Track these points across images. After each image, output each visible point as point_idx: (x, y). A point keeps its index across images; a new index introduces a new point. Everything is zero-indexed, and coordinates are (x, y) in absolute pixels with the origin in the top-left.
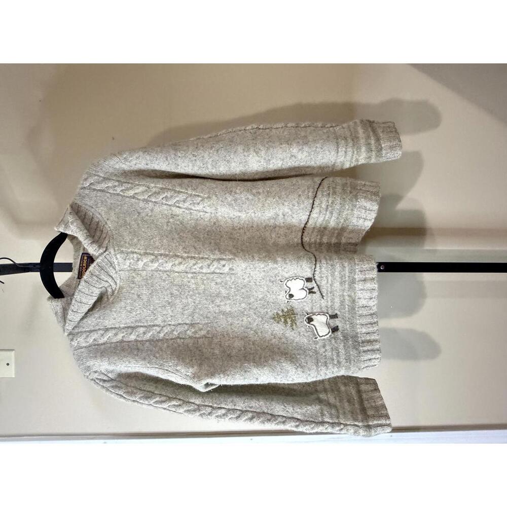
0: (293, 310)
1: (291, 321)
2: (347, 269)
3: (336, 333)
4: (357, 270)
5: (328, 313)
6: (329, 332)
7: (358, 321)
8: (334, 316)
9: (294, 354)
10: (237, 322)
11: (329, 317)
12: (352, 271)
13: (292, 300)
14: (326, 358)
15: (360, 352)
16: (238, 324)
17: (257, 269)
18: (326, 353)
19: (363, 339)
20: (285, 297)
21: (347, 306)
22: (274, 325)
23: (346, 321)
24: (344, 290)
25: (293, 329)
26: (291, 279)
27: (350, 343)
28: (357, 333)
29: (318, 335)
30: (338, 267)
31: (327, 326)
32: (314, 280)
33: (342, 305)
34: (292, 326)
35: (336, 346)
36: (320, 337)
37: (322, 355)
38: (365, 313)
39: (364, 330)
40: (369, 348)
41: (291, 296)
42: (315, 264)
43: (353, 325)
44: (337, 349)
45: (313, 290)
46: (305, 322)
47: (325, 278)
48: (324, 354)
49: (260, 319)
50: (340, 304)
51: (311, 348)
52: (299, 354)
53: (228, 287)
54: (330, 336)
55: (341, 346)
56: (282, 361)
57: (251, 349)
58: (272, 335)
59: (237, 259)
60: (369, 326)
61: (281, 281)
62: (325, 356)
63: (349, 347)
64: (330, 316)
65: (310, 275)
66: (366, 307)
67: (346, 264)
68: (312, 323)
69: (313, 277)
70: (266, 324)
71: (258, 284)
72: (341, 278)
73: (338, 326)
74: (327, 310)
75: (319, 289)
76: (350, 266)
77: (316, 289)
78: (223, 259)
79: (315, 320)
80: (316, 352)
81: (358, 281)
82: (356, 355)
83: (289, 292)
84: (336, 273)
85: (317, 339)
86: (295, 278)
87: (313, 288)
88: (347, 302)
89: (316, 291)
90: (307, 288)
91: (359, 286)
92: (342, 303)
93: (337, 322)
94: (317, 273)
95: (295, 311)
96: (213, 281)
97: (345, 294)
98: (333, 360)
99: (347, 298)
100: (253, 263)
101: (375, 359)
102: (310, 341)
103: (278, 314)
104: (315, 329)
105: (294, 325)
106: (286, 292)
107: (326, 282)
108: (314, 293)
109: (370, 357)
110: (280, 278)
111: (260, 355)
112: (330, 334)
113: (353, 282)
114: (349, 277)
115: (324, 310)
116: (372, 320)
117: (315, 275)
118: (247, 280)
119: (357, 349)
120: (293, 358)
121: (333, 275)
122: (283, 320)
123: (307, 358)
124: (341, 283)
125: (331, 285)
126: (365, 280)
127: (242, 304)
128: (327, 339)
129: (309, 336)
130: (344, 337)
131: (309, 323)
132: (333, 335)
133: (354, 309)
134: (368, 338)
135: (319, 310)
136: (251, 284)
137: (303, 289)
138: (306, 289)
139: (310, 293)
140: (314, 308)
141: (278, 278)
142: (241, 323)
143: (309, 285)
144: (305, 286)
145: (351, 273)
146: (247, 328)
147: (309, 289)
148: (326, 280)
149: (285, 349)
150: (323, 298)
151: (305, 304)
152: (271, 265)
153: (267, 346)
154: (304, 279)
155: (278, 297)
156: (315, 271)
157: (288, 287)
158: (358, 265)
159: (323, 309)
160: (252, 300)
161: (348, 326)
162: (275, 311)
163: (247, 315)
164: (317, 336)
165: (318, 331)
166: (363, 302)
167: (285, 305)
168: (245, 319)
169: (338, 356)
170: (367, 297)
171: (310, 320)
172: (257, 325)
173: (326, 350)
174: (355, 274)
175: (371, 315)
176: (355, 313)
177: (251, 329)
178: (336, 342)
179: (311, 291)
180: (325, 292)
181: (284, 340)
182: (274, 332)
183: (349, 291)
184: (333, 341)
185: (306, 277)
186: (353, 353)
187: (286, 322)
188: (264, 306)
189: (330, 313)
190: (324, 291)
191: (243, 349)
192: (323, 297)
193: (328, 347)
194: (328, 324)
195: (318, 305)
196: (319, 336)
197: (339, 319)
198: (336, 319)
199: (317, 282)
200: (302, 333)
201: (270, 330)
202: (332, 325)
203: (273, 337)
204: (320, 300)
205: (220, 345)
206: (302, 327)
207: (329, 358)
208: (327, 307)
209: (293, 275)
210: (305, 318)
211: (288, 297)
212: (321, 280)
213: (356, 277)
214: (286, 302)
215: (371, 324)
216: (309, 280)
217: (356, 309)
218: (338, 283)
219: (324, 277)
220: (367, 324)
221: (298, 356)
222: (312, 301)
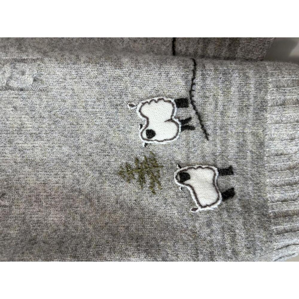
0: (155, 159)
1: (152, 178)
2: (252, 81)
3: (230, 201)
4: (270, 86)
5: (215, 166)
6: (218, 199)
7: (268, 180)
8: (227, 171)
9: (154, 238)
10: (54, 180)
11: (217, 173)
12: (261, 87)
13: (153, 142)
14: (212, 246)
15: (271, 234)
16: (57, 183)
17: (85, 79)
18: (213, 237)
19: (276, 210)
20: (140, 136)
21: (249, 154)
22: (121, 185)
23: (246, 179)
24: (245, 124)
25: (154, 192)
26: (149, 100)
27: (255, 217)
28: (266, 201)
29: (199, 203)
30: (236, 78)
31: (214, 188)
32: (192, 102)
33: (240, 151)
34: (152, 186)
35: (230, 223)
36: (202, 207)
37: (205, 240)
38: (280, 165)
39: (278, 196)
40: (287, 226)
41: (151, 134)
42: (194, 72)
43: (259, 186)
44: (231, 229)
45: (190, 123)
46: (176, 181)
47: (211, 100)
48: (209, 238)
49: (97, 175)
50: (237, 150)
51: (185, 226)
52: (163, 239)
53: (37, 116)
54: (219, 206)
55: (239, 224)
56: (130, 253)
57: (76, 228)
58: (117, 203)
59: (46, 59)
60: (286, 188)
61: (132, 106)
62: (211, 241)
63: (252, 225)
64: (219, 170)
65: (183, 93)
66: (281, 154)
67: (251, 73)
68: (187, 182)
69: (189, 97)
70: (107, 183)
71: (90, 110)
72: (241, 99)
73: (233, 189)
74: (214, 160)
75: (201, 121)
76: (258, 76)
77: (194, 122)
78: (23, 61)
79: (193, 177)
80: (195, 235)
81: (272, 106)
82: (265, 239)
83: (147, 126)
84: (233, 89)
85: (197, 211)
86: (156, 99)
87: (190, 119)
88: (250, 146)
89: (195, 124)
90: (179, 118)
91: (272, 116)
92: (241, 146)
93: (232, 182)
94: (197, 87)
95: (159, 161)
96: (9, 103)
97: (247, 130)
98: (224, 248)
99: (250, 138)
100: (76, 66)
101: (294, 244)
102: (183, 214)
103: (128, 166)
104: (192, 194)
105: (157, 185)
106: (141, 126)
107: (212, 107)
108: (192, 128)
109: (287, 242)
110: (130, 98)
111: (91, 241)
112: (219, 202)
113: (262, 107)
114: (255, 97)
115: (209, 159)
116: (291, 178)
117: (193, 93)
118: (69, 102)
119: (265, 229)
120: (152, 246)
121: (226, 92)
122: (137, 176)
123: (178, 246)
124: (241, 110)
125: (222, 113)
126: (283, 104)
127: (63, 148)
128: (215, 211)
129: (182, 205)
130: (244, 207)
131: (181, 182)
132: (224, 205)
133: (262, 159)
134: (285, 208)
135: (200, 160)
136: (78, 110)
137: (171, 120)
138: (177, 120)
139: (183, 128)
140: (191, 156)
141: (126, 100)
142: (61, 181)
143: (183, 113)
144: (175, 114)
145: (261, 90)
146: (73, 191)
147: (183, 122)
148: (214, 103)
149: (138, 230)
150: (208, 139)
151: (175, 149)
152: (110, 71)
153: (106, 224)
154: (173, 101)
155: (128, 136)
156: (193, 84)
157: (144, 116)
158: (272, 75)
159: (207, 159)
160: (82, 140)
161: (251, 188)
162: (124, 162)
163: (72, 167)
164: (197, 205)
165: (198, 196)
166: (277, 146)
167: (141, 151)
168: (68, 173)
169: (233, 241)
170: (285, 137)
171: (184, 177)
172: (91, 184)
173: (212, 231)
174: (266, 92)
175: (290, 168)
176: (263, 166)
177: (80, 191)
178: (229, 216)
179: (185, 125)
180: (212, 127)
181: (137, 212)
182: (121, 198)
183: (254, 125)
184: (225, 215)
185: (177, 97)
186: (260, 235)
187: (142, 180)
188: (104, 151)
189: (220, 166)
190: (209, 124)
191: (62, 228)
192: (207, 136)
193: (215, 226)
194: (215, 184)
195: (199, 152)
196: (201, 205)
197: (236, 176)
198: (231, 177)
199: (197, 107)
200: (170, 200)
201: (113, 195)
202: (223, 185)
203: (118, 206)
204: (203, 142)
205: (24, 220)
206: (170, 188)
207: (217, 246)
208: (214, 154)
209: (153, 93)
210: (175, 174)
211: (145, 135)
212: (205, 103)
213: (269, 97)
214: (143, 144)
215: (290, 184)
216: (181, 103)
217: (265, 159)
218: (235, 110)
219: (211, 98)
220: (284, 185)
221: (162, 243)
222: (188, 144)
